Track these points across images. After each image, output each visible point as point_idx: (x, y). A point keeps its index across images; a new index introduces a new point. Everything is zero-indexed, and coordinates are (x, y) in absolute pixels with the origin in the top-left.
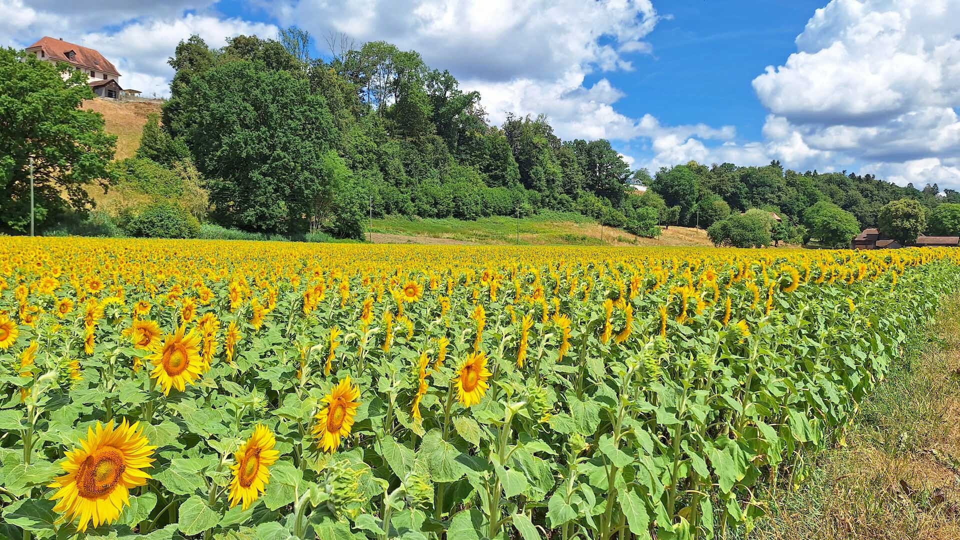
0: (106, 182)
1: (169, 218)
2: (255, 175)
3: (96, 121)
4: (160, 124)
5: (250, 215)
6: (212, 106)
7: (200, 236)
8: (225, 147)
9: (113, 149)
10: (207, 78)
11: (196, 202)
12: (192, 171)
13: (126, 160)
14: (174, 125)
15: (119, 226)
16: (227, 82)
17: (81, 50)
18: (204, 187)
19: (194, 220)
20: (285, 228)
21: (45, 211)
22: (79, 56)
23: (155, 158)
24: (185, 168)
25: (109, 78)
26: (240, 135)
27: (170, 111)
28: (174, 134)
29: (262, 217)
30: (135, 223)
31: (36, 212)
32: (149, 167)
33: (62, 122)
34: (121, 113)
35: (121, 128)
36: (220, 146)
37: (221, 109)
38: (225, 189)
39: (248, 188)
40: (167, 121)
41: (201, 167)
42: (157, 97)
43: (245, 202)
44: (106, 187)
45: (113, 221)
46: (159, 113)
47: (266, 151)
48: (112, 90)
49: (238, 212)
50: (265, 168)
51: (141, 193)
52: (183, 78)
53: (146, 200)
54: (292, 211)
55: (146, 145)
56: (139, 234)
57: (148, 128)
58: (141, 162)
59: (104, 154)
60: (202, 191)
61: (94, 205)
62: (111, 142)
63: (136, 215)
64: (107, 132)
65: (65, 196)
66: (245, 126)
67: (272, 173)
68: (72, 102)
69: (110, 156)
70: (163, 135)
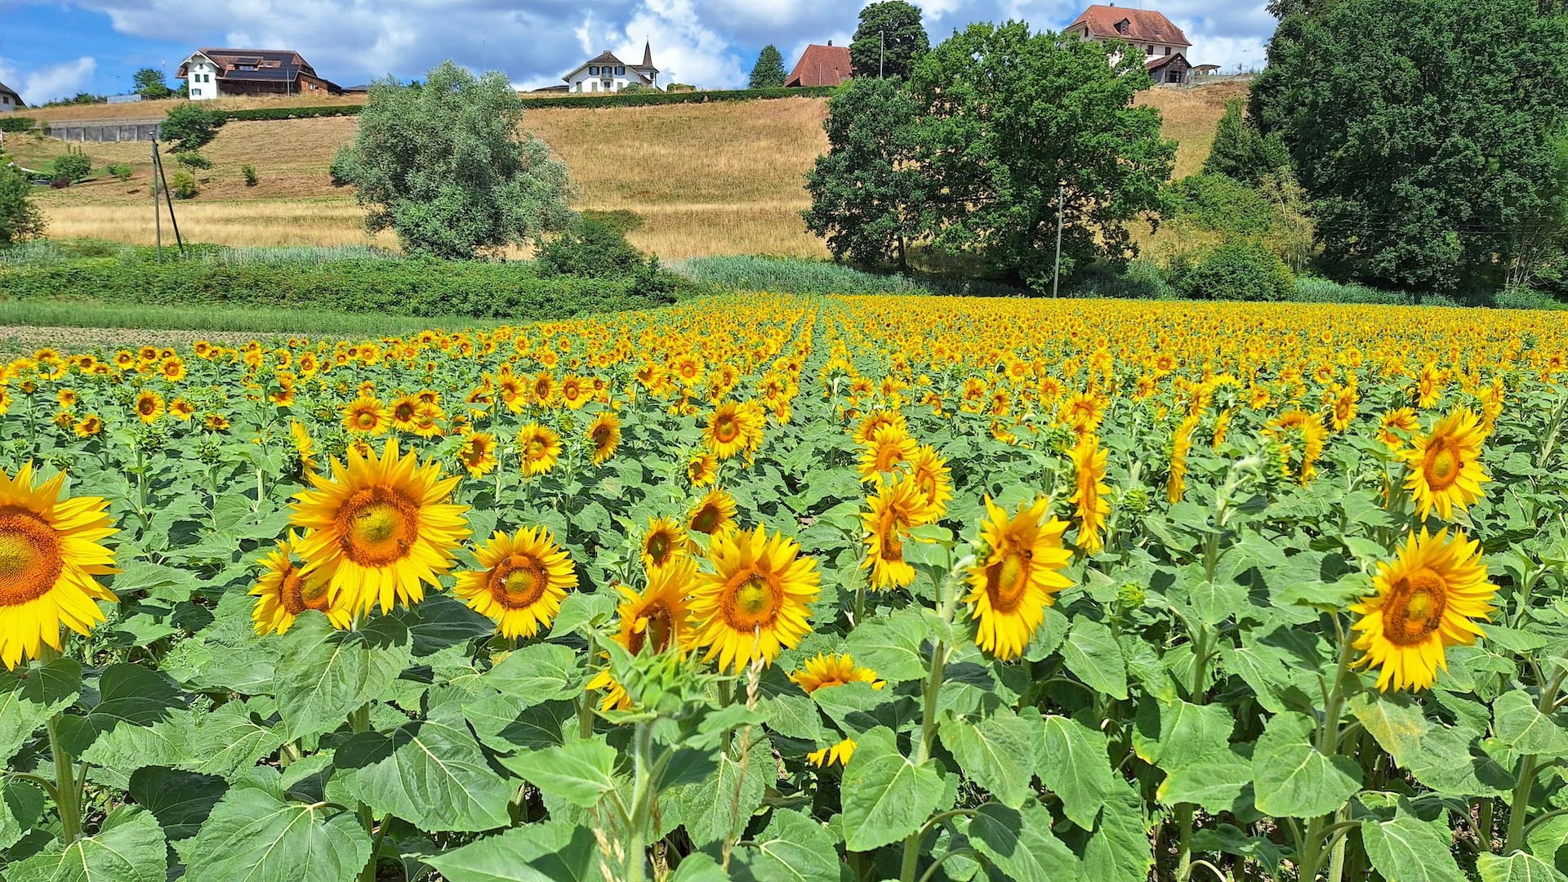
0: (1156, 215)
1: (1245, 267)
2: (1404, 186)
3: (1150, 121)
4: (1245, 114)
5: (1387, 258)
6: (1337, 71)
7: (1293, 297)
8: (1352, 141)
9: (1170, 163)
10: (1332, 24)
11: (1292, 239)
12: (1291, 187)
13: (1187, 178)
14: (1268, 113)
15: (1169, 282)
16: (1369, 25)
17: (1137, 15)
18: (1307, 213)
19: (1285, 270)
20: (1452, 282)
21: (1071, 262)
22: (1134, 26)
23: (1231, 172)
24: (1279, 184)
25: (1174, 52)
26: (1381, 115)
27: (1263, 89)
28: (1265, 128)
29: (1409, 262)
30: (1192, 278)
31: (1062, 263)
32: (1223, 187)
33: (1105, 130)
34: (1187, 104)
35: (1183, 129)
36: (1344, 140)
37: (1352, 74)
38: (1344, 214)
39: (1387, 210)
40: (1256, 107)
41: (1305, 179)
42: (1244, 70)
43: (1380, 235)
44: (1155, 223)
45: (1161, 274)
46: (1244, 96)
47: (1432, 141)
48: (1175, 70)
49: (1364, 255)
50: (1423, 171)
51: (1205, 230)
52: (1290, 31)
53: (1212, 240)
54: (1471, 249)
55: (1219, 152)
56: (1196, 294)
57: (1226, 123)
58: (1209, 179)
59: (1157, 171)
60: (1304, 220)
61: (1136, 251)
62: (1167, 152)
63: (1195, 264)
64: (1163, 137)
65: (1099, 240)
66: (1392, 99)
67: (1438, 180)
68: (1120, 97)
69: (1164, 174)
70: (1247, 133)
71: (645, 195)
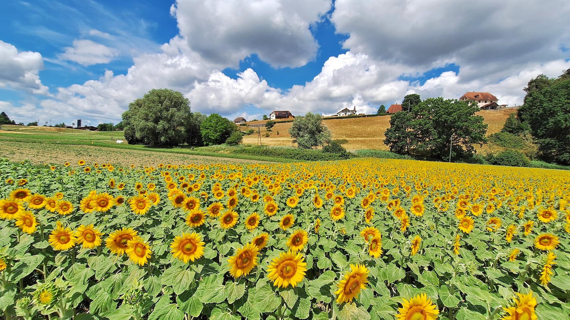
1: (512, 157)
3: (479, 120)
4: (516, 117)
5: (565, 156)
7: (530, 166)
9: (486, 130)
11: (530, 150)
13: (496, 133)
14: (523, 117)
15: (487, 160)
17: (482, 94)
19: (527, 159)
22: (480, 96)
23: (510, 132)
24: (525, 135)
25: (493, 102)
28: (522, 120)
31: (452, 154)
32: (507, 136)
34: (497, 115)
35: (496, 121)
39: (566, 143)
41: (535, 135)
42: (516, 106)
43: (563, 150)
44: (481, 145)
45: (484, 158)
46: (516, 112)
48: (493, 106)
49: (557, 155)
51: (502, 147)
55: (506, 126)
56: (495, 163)
57: (509, 119)
58: (503, 134)
59: (482, 132)
61: (475, 152)
62: (485, 126)
63: (495, 155)
64: (484, 123)
71: (350, 136)
